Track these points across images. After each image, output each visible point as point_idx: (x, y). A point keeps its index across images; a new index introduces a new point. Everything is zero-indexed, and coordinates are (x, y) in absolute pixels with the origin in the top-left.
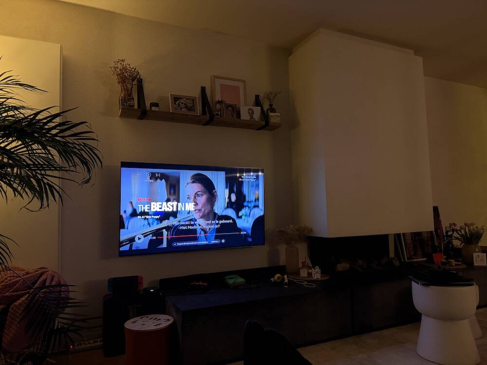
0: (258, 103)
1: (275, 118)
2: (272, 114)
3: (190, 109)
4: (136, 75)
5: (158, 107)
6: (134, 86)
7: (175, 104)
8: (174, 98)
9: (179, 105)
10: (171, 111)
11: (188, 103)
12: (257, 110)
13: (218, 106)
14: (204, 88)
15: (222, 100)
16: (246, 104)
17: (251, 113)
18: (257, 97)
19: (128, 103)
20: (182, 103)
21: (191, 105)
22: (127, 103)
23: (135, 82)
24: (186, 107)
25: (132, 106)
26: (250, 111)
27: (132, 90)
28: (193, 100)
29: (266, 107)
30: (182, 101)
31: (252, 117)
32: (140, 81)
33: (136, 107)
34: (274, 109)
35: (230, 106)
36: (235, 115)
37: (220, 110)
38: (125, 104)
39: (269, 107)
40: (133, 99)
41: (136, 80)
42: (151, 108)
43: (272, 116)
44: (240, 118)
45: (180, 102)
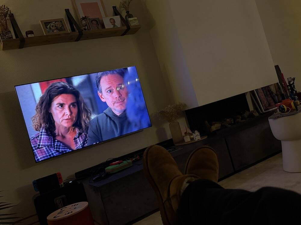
0: (116, 12)
1: (134, 22)
2: (130, 19)
3: (60, 29)
4: (7, 12)
5: (33, 34)
6: (8, 21)
7: (47, 28)
8: (45, 23)
9: (50, 28)
10: (45, 35)
11: (58, 25)
12: (117, 19)
13: (84, 22)
14: (68, 10)
15: (85, 17)
16: (106, 16)
17: (113, 22)
18: (114, 8)
19: (7, 36)
20: (53, 26)
21: (60, 26)
22: (5, 36)
23: (8, 18)
24: (57, 29)
25: (11, 38)
26: (112, 21)
27: (6, 24)
28: (61, 21)
29: (124, 14)
30: (52, 25)
31: (114, 25)
32: (12, 16)
33: (14, 37)
34: (131, 15)
35: (93, 20)
36: (100, 27)
37: (86, 25)
38: (5, 37)
39: (126, 14)
40: (10, 31)
41: (8, 15)
42: (27, 36)
43: (131, 21)
44: (105, 28)
45: (50, 26)
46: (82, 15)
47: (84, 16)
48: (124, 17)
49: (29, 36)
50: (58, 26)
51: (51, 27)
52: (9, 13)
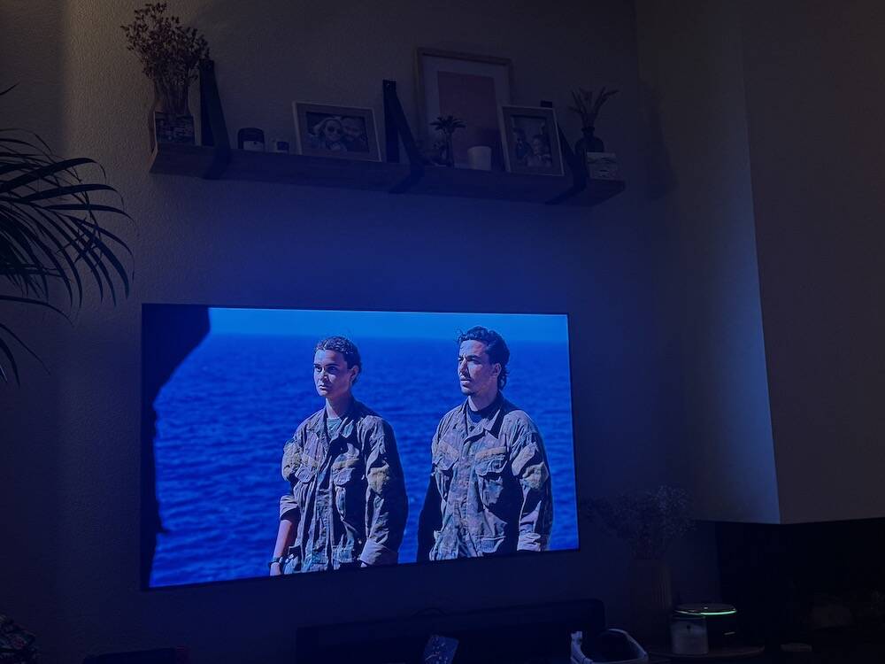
1: (601, 165)
3: (354, 145)
4: (198, 51)
5: (262, 141)
6: (191, 81)
7: (311, 131)
9: (322, 134)
10: (301, 153)
11: (348, 129)
19: (176, 129)
20: (331, 129)
21: (357, 134)
24: (343, 141)
25: (188, 139)
28: (363, 118)
30: (329, 124)
32: (208, 68)
33: (198, 142)
34: (599, 141)
38: (169, 133)
39: (581, 135)
40: (190, 117)
41: (197, 64)
42: (241, 146)
43: (593, 162)
45: (324, 126)
46: (438, 113)
49: (248, 145)
50: (350, 133)
51: (326, 131)
52: (203, 57)
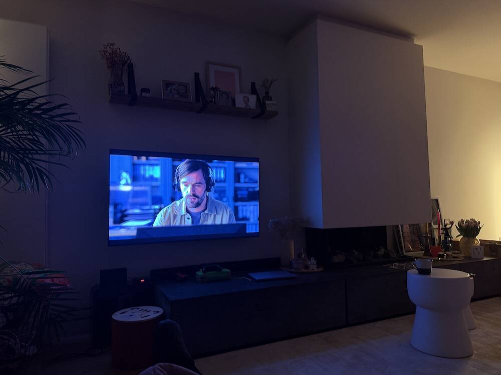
1: (270, 106)
2: (267, 102)
3: (183, 95)
5: (149, 93)
6: (124, 71)
7: (167, 90)
9: (171, 91)
10: (163, 98)
11: (181, 89)
13: (212, 93)
15: (216, 87)
17: (247, 101)
18: (253, 84)
19: (118, 88)
20: (174, 90)
21: (184, 92)
22: (116, 88)
24: (178, 94)
25: (122, 91)
26: (246, 99)
27: (122, 75)
28: (186, 86)
29: (262, 94)
30: (174, 87)
31: (247, 105)
32: (131, 66)
33: (126, 92)
34: (270, 97)
35: (224, 93)
36: (230, 102)
37: (214, 97)
40: (123, 84)
41: (127, 64)
42: (141, 94)
43: (268, 104)
44: (235, 106)
45: (172, 88)
46: (212, 84)
47: (214, 87)
48: (261, 98)
49: (144, 94)
50: (181, 91)
51: (172, 90)
52: (129, 62)
